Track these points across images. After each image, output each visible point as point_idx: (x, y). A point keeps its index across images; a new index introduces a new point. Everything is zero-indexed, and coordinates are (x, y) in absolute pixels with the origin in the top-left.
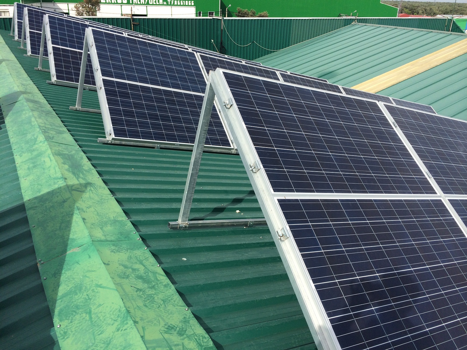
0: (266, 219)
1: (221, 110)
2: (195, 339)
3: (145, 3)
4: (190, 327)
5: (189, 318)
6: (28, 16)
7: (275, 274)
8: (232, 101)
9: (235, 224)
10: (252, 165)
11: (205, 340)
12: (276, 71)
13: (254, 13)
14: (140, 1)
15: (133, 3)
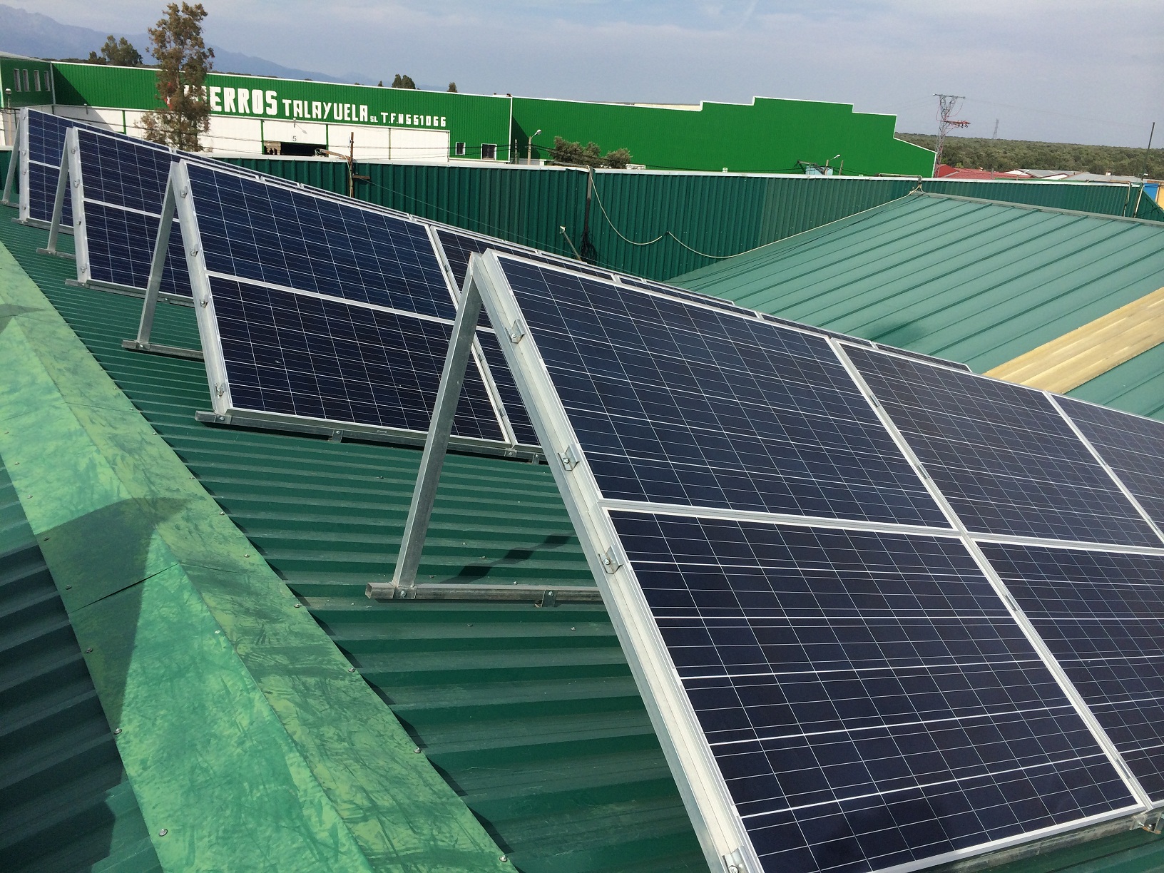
3: (323, 115)
8: (522, 326)
10: (562, 455)
13: (596, 152)
14: (310, 112)
15: (291, 116)
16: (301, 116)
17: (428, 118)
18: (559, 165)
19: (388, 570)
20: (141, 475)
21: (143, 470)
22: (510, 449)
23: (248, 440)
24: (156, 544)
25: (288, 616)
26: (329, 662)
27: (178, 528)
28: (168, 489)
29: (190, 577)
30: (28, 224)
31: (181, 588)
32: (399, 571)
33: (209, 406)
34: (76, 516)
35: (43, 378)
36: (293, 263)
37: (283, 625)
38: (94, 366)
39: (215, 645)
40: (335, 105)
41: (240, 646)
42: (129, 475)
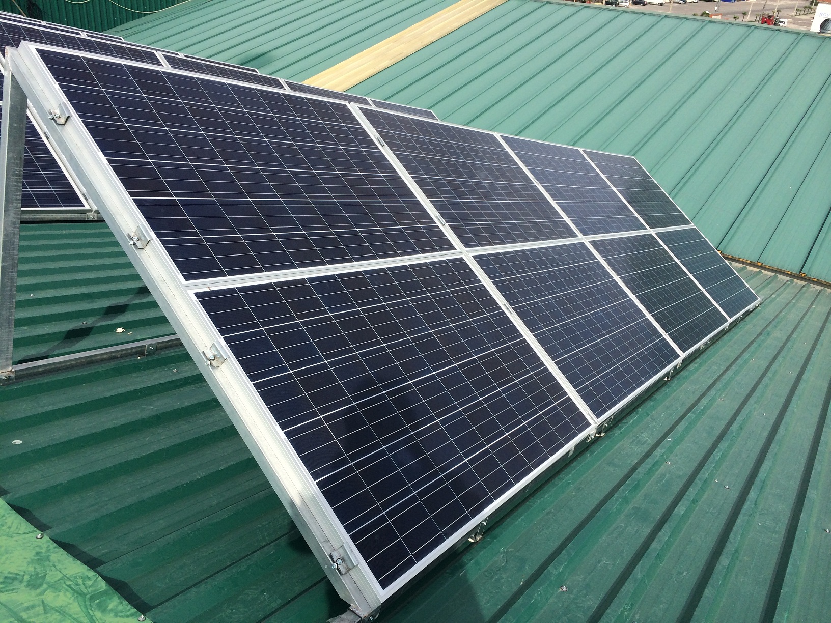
0: (179, 335)
1: (49, 135)
2: (68, 586)
4: (53, 568)
5: (48, 551)
7: (211, 431)
8: (67, 108)
9: (117, 354)
10: (132, 235)
11: (90, 583)
12: (155, 52)
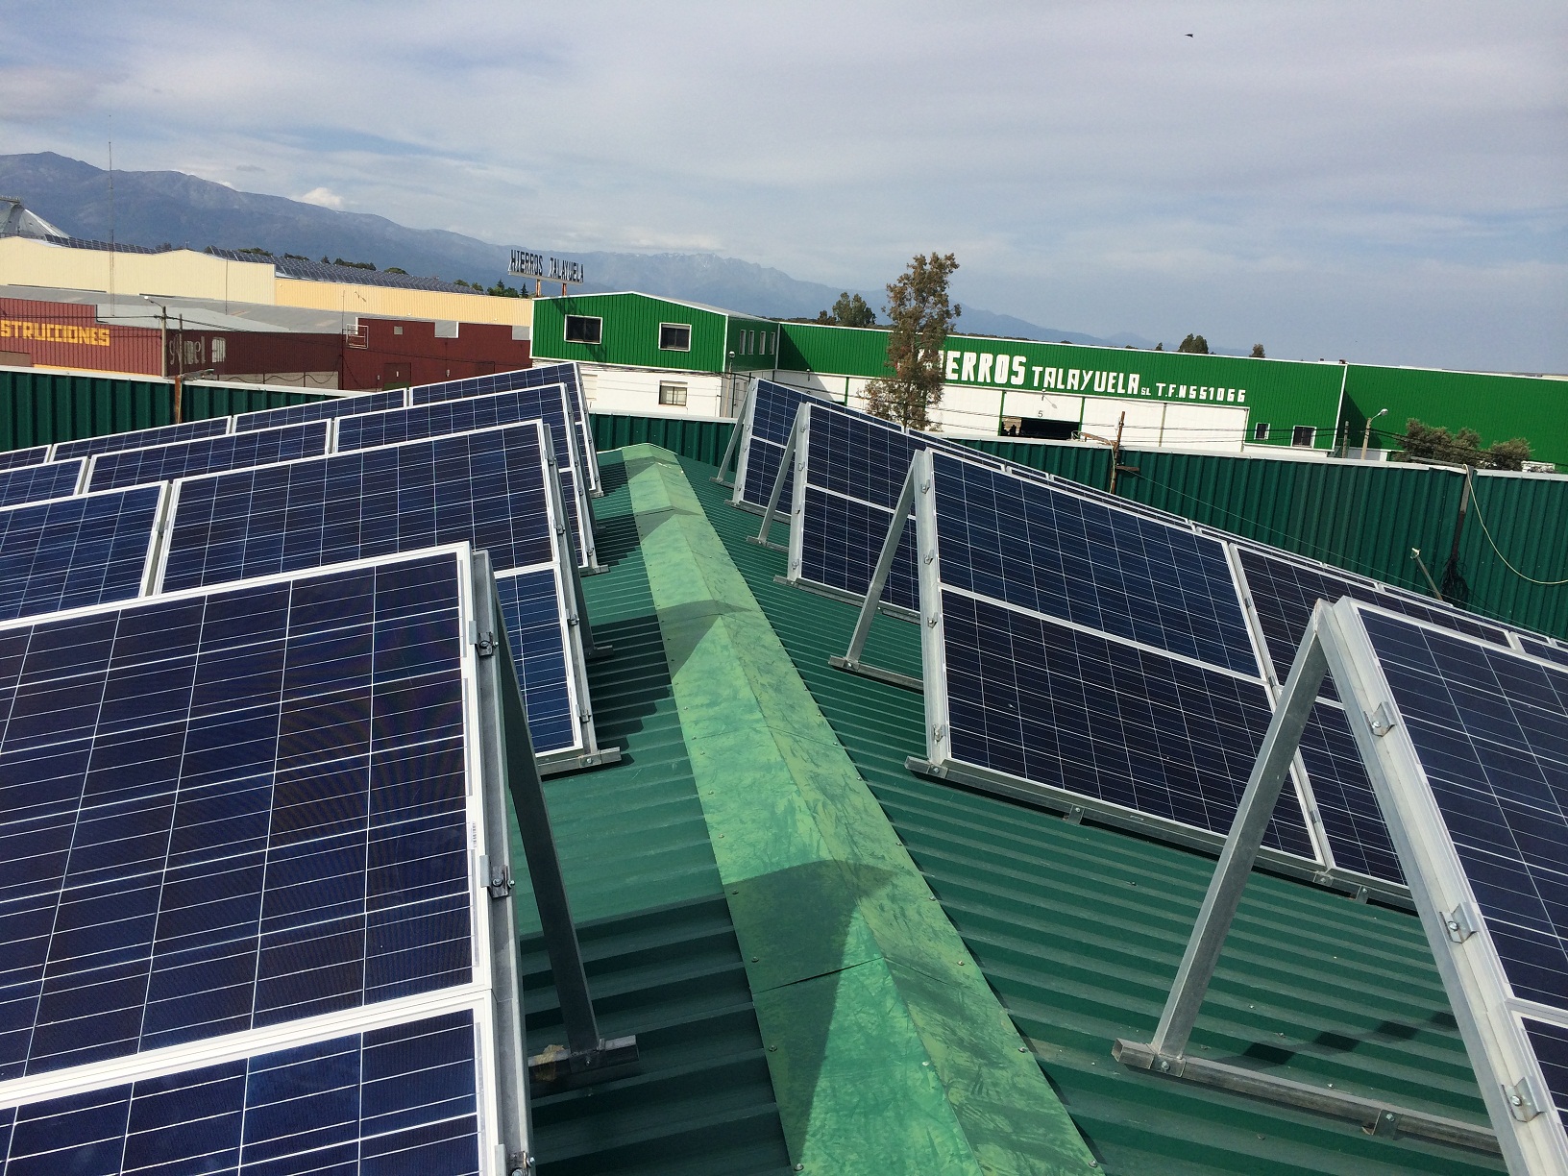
3: (1080, 386)
6: (811, 434)
8: (1391, 712)
13: (1473, 442)
14: (1065, 382)
15: (1041, 386)
16: (1052, 386)
17: (1221, 391)
18: (1418, 462)
19: (1149, 1025)
20: (843, 831)
21: (846, 824)
22: (1322, 873)
23: (968, 804)
24: (856, 926)
25: (1010, 1061)
26: (1063, 1144)
27: (882, 908)
28: (872, 855)
29: (896, 980)
30: (739, 508)
31: (884, 991)
32: (1162, 1032)
33: (922, 751)
34: (769, 871)
35: (746, 693)
36: (1044, 580)
37: (1004, 1073)
38: (798, 683)
39: (921, 1081)
40: (1098, 373)
41: (952, 1090)
42: (829, 827)
